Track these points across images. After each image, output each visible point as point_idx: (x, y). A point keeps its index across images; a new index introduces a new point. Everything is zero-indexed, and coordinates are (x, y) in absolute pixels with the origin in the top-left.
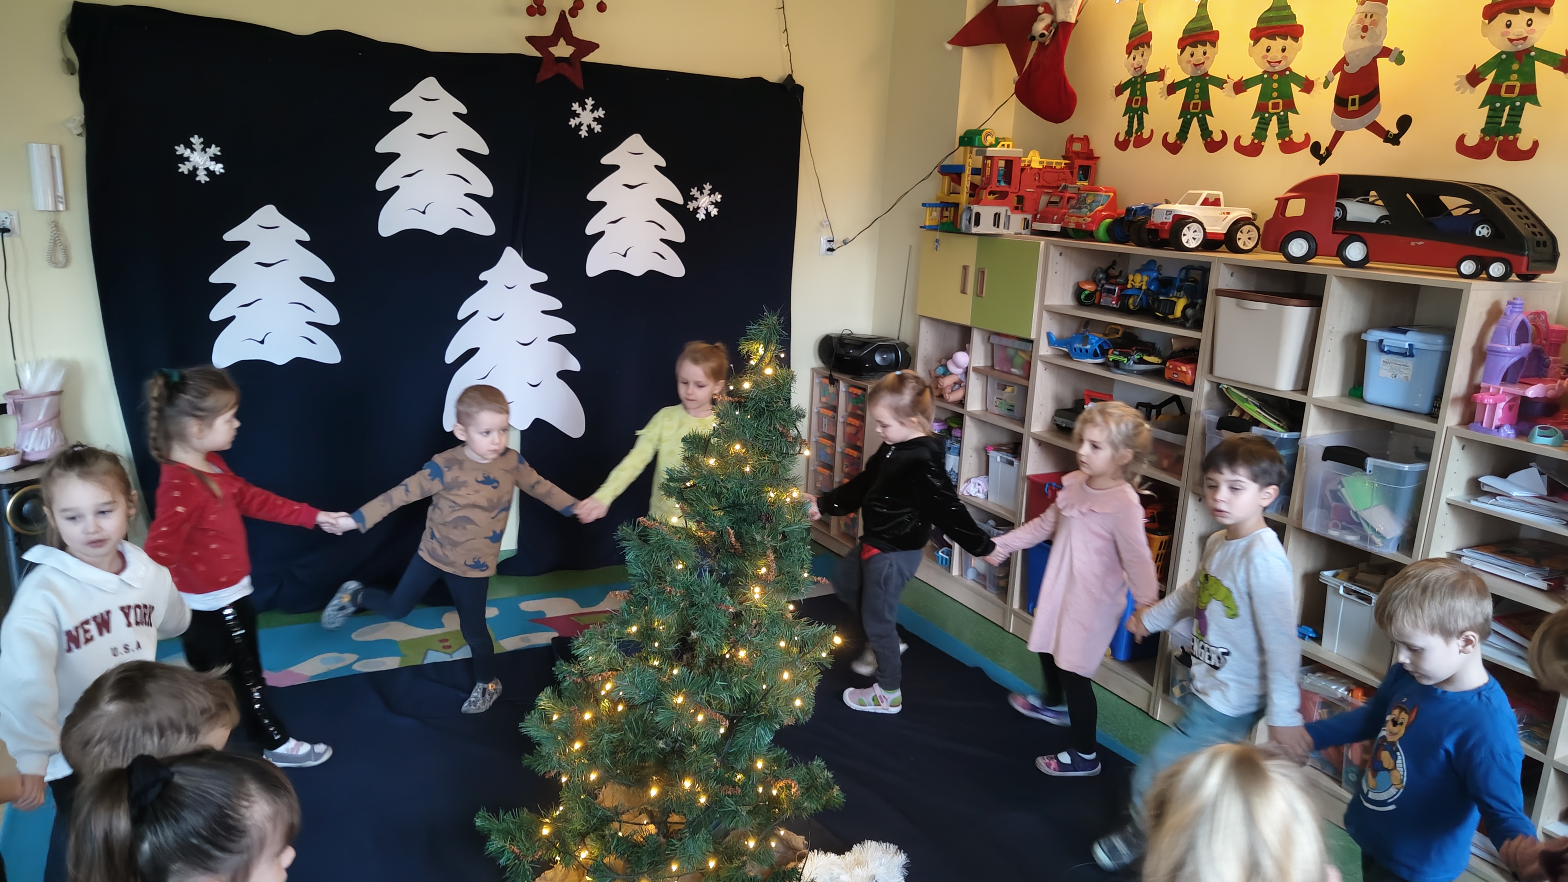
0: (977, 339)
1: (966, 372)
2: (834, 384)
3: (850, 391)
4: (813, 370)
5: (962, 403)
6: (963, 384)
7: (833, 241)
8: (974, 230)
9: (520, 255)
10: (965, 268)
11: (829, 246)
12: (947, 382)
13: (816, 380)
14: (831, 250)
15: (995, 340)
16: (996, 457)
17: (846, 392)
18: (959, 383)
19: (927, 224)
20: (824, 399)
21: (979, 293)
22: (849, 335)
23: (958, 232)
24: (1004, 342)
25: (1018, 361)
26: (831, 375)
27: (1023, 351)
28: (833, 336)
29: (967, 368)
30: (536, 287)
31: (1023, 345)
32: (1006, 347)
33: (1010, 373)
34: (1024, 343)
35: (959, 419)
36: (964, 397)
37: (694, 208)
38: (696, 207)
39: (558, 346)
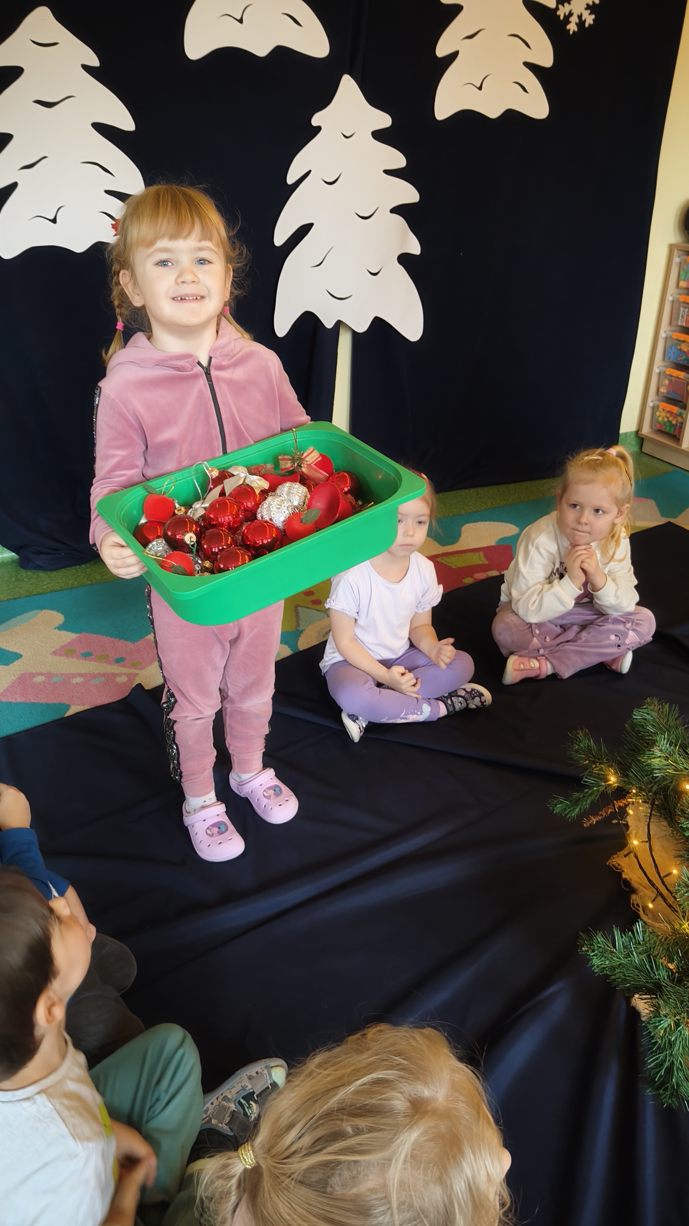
4: (672, 246)
9: (360, 87)
13: (676, 260)
20: (683, 284)
30: (379, 135)
37: (565, 14)
38: (567, 14)
39: (399, 220)
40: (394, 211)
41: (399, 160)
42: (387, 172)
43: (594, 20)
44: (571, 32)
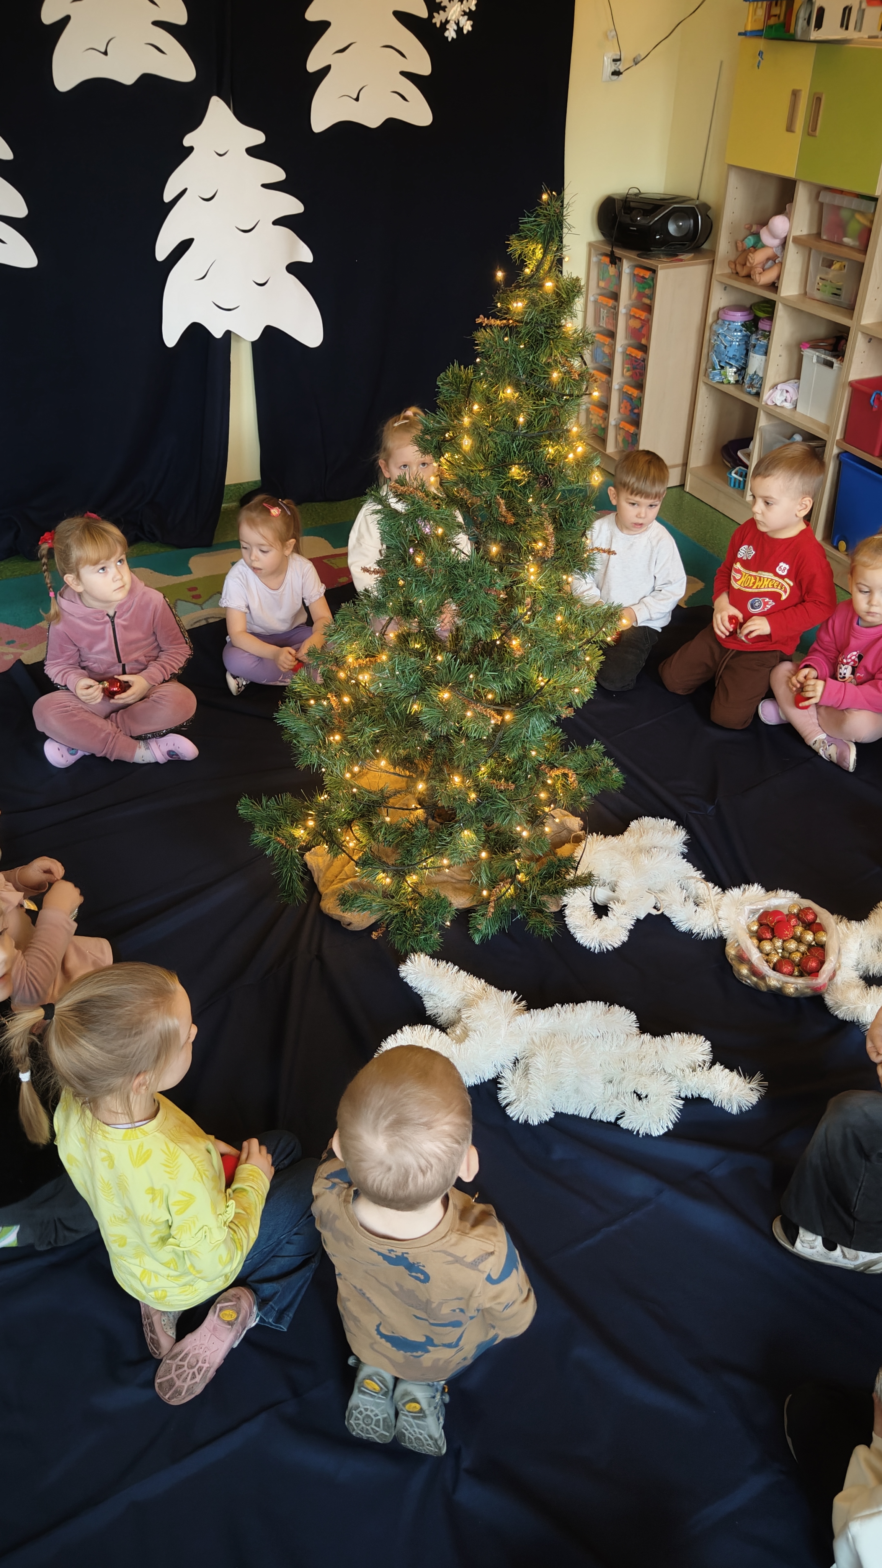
0: (802, 198)
1: (784, 244)
2: (615, 264)
3: (636, 273)
4: (590, 245)
5: (774, 286)
6: (776, 260)
7: (619, 60)
8: (815, 35)
9: (230, 108)
10: (795, 94)
11: (614, 68)
12: (759, 257)
13: (594, 259)
14: (616, 73)
15: (825, 198)
16: (811, 357)
17: (630, 274)
18: (773, 259)
19: (749, 28)
20: (602, 284)
21: (812, 129)
22: (636, 195)
23: (792, 39)
24: (838, 200)
25: (854, 227)
26: (612, 252)
27: (862, 213)
28: (615, 197)
29: (786, 238)
30: (252, 151)
31: (864, 205)
32: (839, 208)
33: (841, 244)
34: (865, 202)
35: (769, 307)
36: (778, 277)
37: (441, 22)
38: (443, 21)
39: (284, 232)
40: (275, 223)
41: (278, 174)
42: (264, 186)
43: (472, 26)
44: (450, 39)
